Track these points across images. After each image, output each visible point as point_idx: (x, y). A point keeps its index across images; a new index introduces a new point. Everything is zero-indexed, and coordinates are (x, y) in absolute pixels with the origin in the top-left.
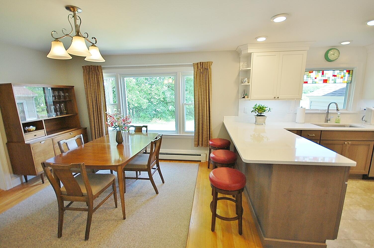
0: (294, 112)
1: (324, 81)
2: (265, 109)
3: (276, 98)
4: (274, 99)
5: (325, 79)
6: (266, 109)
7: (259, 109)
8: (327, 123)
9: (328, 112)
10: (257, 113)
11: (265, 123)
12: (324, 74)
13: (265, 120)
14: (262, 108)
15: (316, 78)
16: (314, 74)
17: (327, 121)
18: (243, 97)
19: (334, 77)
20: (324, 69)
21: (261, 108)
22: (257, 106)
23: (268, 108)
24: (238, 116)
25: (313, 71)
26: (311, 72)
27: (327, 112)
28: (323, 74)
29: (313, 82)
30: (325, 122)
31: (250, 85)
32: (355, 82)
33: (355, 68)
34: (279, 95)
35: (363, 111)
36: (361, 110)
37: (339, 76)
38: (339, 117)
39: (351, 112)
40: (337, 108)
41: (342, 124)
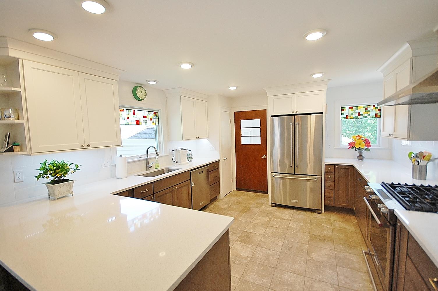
0: (112, 164)
2: (68, 167)
3: (86, 146)
4: (81, 148)
6: (70, 167)
7: (56, 169)
8: (149, 171)
9: (148, 158)
10: (51, 178)
11: (72, 193)
12: (136, 114)
13: (71, 188)
14: (62, 167)
15: (128, 119)
16: (125, 114)
17: (148, 168)
18: (6, 149)
20: (135, 108)
21: (58, 168)
22: (47, 164)
23: (73, 165)
25: (124, 109)
27: (146, 158)
28: (134, 114)
29: (127, 123)
30: (147, 170)
31: (23, 122)
32: (162, 125)
33: (160, 110)
34: (90, 142)
35: (171, 152)
36: (170, 151)
37: (149, 118)
38: (157, 161)
39: (164, 155)
40: (156, 152)
41: (161, 168)
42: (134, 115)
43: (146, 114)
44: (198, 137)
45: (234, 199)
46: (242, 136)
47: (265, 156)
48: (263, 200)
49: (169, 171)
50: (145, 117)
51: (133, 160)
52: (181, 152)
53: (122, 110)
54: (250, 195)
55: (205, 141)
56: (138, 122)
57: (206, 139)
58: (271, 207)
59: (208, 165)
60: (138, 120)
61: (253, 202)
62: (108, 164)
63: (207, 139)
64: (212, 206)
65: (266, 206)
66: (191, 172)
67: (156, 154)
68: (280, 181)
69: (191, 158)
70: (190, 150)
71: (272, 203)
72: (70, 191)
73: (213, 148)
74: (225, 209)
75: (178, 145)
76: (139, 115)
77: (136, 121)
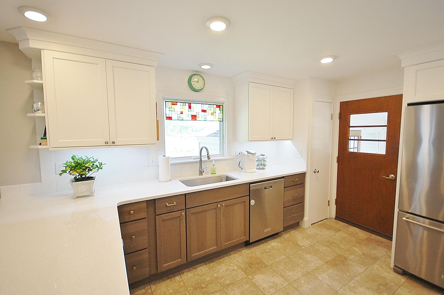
1: (192, 117)
3: (110, 143)
4: (105, 145)
5: (193, 115)
8: (202, 176)
9: (201, 161)
11: (92, 193)
12: (192, 108)
13: (91, 188)
15: (182, 113)
16: (178, 107)
17: (201, 173)
19: (203, 113)
20: (191, 101)
24: (41, 182)
25: (177, 102)
26: (174, 103)
28: (190, 107)
29: (180, 119)
30: (199, 175)
31: (44, 115)
32: (226, 121)
33: (225, 103)
34: (117, 138)
35: (238, 155)
36: (236, 154)
37: (209, 112)
38: (214, 165)
39: (227, 158)
40: (208, 154)
41: (218, 174)
42: (190, 109)
43: (205, 107)
44: (275, 138)
45: (326, 234)
46: (351, 140)
47: (393, 175)
48: (380, 252)
49: (228, 179)
50: (204, 111)
51: (184, 161)
52: (246, 156)
53: (175, 103)
54: (357, 234)
55: (288, 144)
56: (194, 117)
57: (289, 141)
58: (392, 272)
59: (283, 177)
60: (195, 114)
61: (357, 250)
62: (152, 164)
63: (291, 141)
64: (286, 236)
65: (381, 267)
66: (251, 185)
67: (207, 157)
68: (423, 233)
69: (264, 164)
70: (263, 154)
71: (395, 266)
72: (90, 191)
73: (298, 154)
74: (303, 248)
75: (244, 147)
76: (197, 108)
77: (192, 116)
